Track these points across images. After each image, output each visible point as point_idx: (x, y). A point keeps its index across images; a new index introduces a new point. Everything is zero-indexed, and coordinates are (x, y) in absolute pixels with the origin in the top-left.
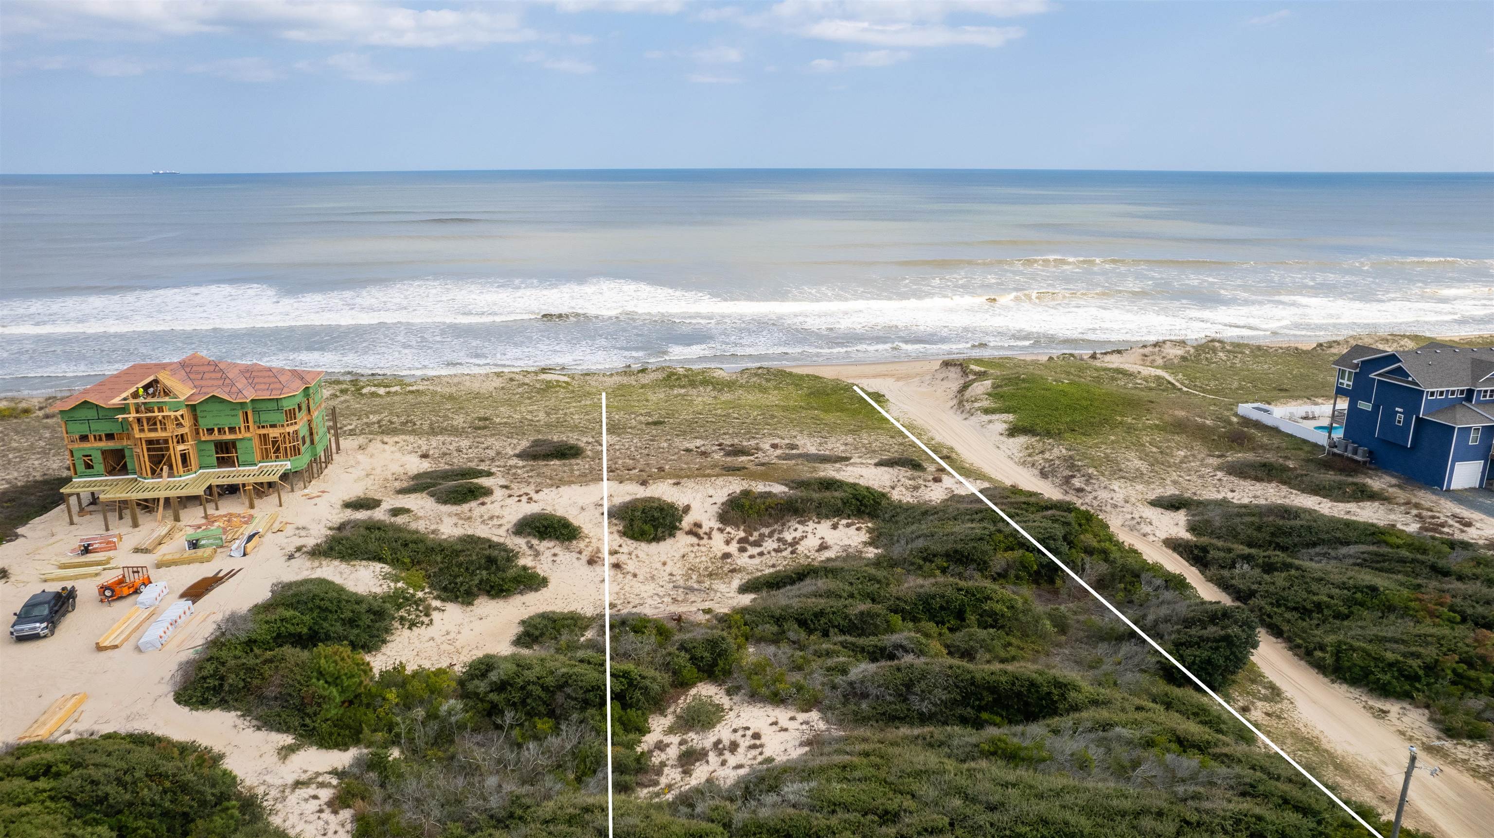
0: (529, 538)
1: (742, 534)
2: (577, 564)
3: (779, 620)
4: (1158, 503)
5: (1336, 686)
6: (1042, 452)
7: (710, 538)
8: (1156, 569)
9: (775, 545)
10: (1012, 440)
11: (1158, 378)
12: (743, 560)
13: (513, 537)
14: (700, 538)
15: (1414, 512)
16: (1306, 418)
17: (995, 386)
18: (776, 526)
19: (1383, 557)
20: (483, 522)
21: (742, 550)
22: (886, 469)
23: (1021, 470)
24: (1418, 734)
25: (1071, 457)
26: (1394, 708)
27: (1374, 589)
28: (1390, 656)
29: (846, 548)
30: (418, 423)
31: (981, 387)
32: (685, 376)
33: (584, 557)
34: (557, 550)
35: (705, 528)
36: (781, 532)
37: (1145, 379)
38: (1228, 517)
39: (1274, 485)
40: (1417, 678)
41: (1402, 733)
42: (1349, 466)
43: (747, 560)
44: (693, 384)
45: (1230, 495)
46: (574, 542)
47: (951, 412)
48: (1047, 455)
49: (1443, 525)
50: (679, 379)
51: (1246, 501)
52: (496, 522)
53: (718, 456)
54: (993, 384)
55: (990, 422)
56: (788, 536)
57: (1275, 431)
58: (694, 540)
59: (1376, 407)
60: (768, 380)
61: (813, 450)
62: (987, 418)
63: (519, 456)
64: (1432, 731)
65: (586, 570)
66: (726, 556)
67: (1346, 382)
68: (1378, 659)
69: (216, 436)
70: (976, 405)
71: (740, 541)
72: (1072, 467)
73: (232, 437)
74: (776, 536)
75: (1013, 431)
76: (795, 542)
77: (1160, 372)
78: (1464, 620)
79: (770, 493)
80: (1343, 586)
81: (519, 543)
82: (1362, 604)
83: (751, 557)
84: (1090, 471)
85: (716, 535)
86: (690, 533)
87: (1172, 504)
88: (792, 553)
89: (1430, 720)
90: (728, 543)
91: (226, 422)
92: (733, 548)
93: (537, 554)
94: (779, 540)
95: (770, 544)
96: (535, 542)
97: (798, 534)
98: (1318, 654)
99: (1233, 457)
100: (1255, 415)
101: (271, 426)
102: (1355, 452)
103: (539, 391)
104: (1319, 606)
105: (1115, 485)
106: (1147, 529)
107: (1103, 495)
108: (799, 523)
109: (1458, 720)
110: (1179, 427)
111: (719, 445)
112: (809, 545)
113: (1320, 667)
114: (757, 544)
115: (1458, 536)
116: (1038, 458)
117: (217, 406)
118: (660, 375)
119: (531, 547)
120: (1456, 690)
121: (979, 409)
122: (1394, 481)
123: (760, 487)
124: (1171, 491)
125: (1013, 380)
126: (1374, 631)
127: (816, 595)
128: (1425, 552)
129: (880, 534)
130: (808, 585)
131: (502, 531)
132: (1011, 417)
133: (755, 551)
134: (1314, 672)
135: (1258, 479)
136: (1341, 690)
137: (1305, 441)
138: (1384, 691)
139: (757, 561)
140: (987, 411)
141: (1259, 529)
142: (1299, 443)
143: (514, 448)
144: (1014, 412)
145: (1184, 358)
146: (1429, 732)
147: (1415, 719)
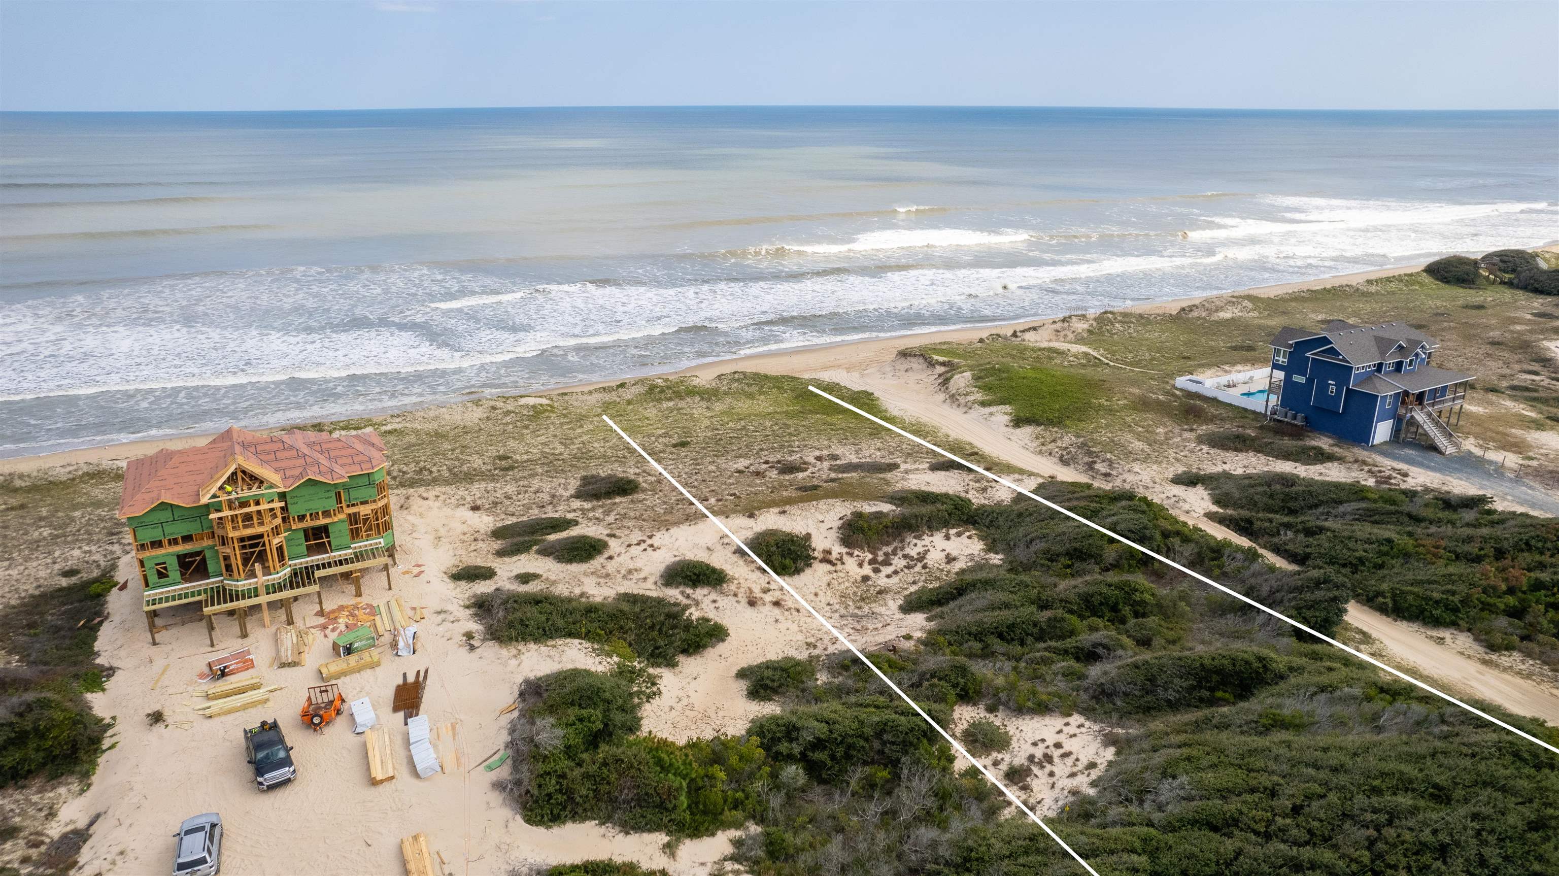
0: (681, 588)
1: (870, 556)
2: (739, 607)
3: (978, 636)
4: (1178, 480)
5: (1399, 623)
6: (1054, 441)
7: (843, 563)
8: (1226, 544)
9: (904, 562)
10: (1018, 431)
11: (1086, 354)
12: (881, 580)
13: (664, 589)
14: (834, 565)
15: (1366, 468)
16: (1229, 386)
17: (977, 378)
18: (895, 544)
19: (1375, 512)
20: (624, 577)
21: (876, 571)
22: (943, 473)
23: (1039, 458)
24: (1472, 653)
25: (1084, 444)
26: (1446, 634)
27: (1389, 541)
28: (1436, 595)
29: (971, 557)
30: (434, 469)
31: (962, 380)
32: (668, 388)
33: (744, 601)
34: (713, 596)
35: (834, 555)
36: (902, 549)
37: (1075, 356)
38: (1242, 489)
39: (1251, 454)
40: (1455, 610)
41: (1462, 654)
42: (1297, 433)
43: (886, 580)
44: (679, 395)
45: (1226, 467)
46: (725, 585)
47: (946, 407)
48: (1059, 443)
49: (1390, 477)
50: (662, 391)
51: (1240, 471)
52: (636, 576)
53: (773, 474)
54: (973, 375)
55: (991, 414)
56: (913, 552)
57: (1214, 401)
58: (829, 567)
59: (1310, 381)
60: (749, 385)
61: (855, 460)
62: (987, 410)
63: (578, 495)
64: (1481, 650)
65: (750, 612)
66: (865, 579)
67: (1281, 359)
68: (1428, 599)
69: (309, 523)
70: (971, 398)
71: (871, 562)
72: (1089, 453)
73: (327, 521)
74: (900, 554)
75: (1018, 422)
76: (921, 557)
77: (1084, 349)
78: (1458, 557)
79: (881, 513)
80: (1369, 541)
81: (673, 594)
82: (1386, 554)
83: (888, 576)
84: (1109, 456)
85: (846, 558)
86: (824, 560)
87: (1190, 480)
88: (924, 567)
89: (1476, 640)
90: (861, 565)
91: (319, 505)
92: (867, 570)
93: (697, 603)
94: (905, 556)
95: (898, 562)
96: (689, 591)
97: (919, 549)
98: (1381, 599)
99: (1204, 429)
100: (1193, 388)
101: (362, 503)
102: (1295, 418)
103: (531, 418)
104: (1361, 561)
105: (1137, 467)
106: (1186, 507)
107: (1130, 477)
108: (915, 537)
109: (1498, 638)
110: (1143, 405)
111: (767, 462)
112: (935, 558)
113: (1383, 610)
114: (887, 563)
115: (1403, 486)
116: (1052, 446)
117: (312, 490)
118: (642, 389)
119: (688, 597)
120: (1485, 614)
121: (974, 402)
122: (1331, 441)
123: (868, 508)
124: (1181, 469)
125: (993, 371)
126: (1410, 576)
127: (993, 608)
128: (1394, 502)
129: (994, 540)
130: (976, 600)
131: (649, 584)
132: (1008, 408)
133: (888, 570)
134: (1378, 614)
135: (1237, 450)
136: (1403, 625)
137: (1245, 410)
138: (1437, 623)
139: (895, 580)
140: (983, 404)
141: (1271, 496)
142: (1244, 412)
143: (566, 489)
144: (1010, 403)
145: (1089, 331)
146: (1478, 650)
147: (1464, 641)
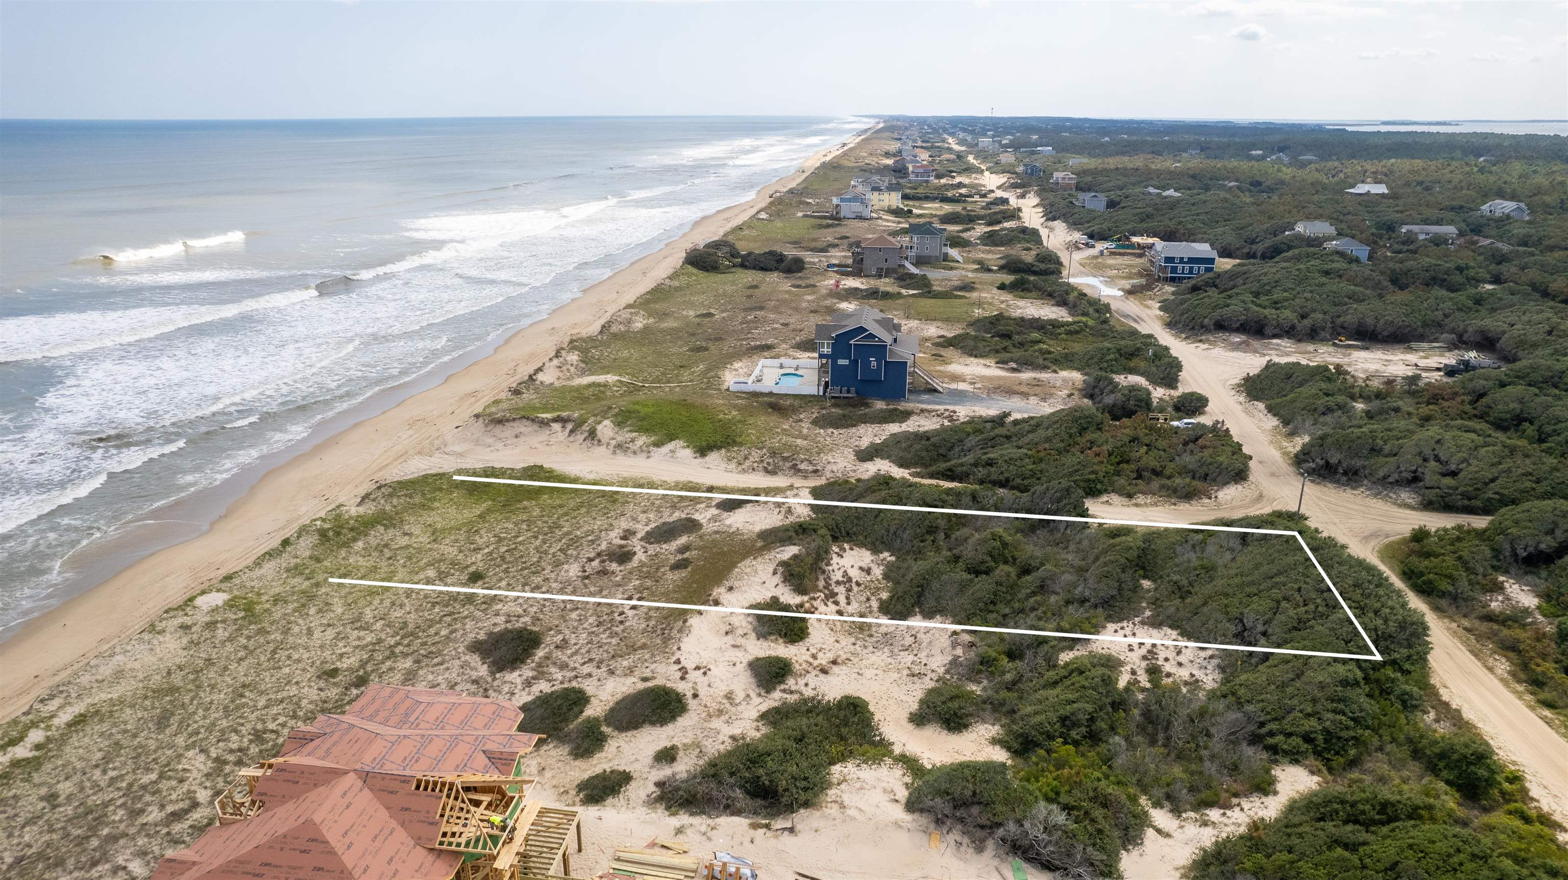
0: (779, 688)
1: (822, 594)
2: (823, 680)
4: (861, 459)
6: (746, 458)
7: (816, 609)
9: (843, 588)
10: (709, 459)
11: (618, 382)
13: (769, 696)
14: (813, 613)
15: (934, 414)
17: (620, 424)
18: (821, 577)
20: (734, 705)
21: (836, 603)
25: (773, 453)
29: (875, 563)
31: (608, 430)
32: (340, 528)
33: (818, 673)
34: (800, 681)
35: (806, 605)
36: (830, 578)
37: (613, 386)
39: (863, 426)
40: (1102, 482)
41: (1124, 505)
42: (860, 403)
43: (850, 607)
44: (359, 532)
46: (793, 668)
47: (623, 458)
48: (752, 459)
50: (337, 534)
52: (738, 697)
54: (613, 422)
55: (672, 451)
56: (839, 577)
59: (854, 362)
60: (409, 496)
61: (646, 528)
62: (665, 449)
63: (499, 668)
65: (833, 679)
67: (825, 349)
70: (638, 443)
71: (828, 599)
72: (784, 459)
74: (833, 583)
75: (701, 452)
76: (848, 579)
77: (607, 378)
79: (794, 556)
81: (781, 696)
83: (849, 603)
84: (801, 456)
85: (814, 604)
86: (806, 613)
87: (866, 457)
88: (858, 584)
90: (826, 604)
92: (833, 606)
93: (800, 693)
94: (838, 583)
95: (840, 590)
97: (839, 573)
99: (804, 417)
102: (849, 392)
105: (827, 459)
106: (895, 474)
107: (833, 468)
108: (827, 566)
111: (590, 559)
112: (856, 574)
114: (834, 594)
115: (961, 420)
116: (748, 463)
118: (312, 540)
119: (790, 692)
121: (646, 446)
122: (882, 402)
123: (784, 556)
124: (849, 450)
127: (963, 586)
129: (869, 545)
130: (943, 587)
131: (758, 699)
132: (681, 442)
133: (842, 599)
135: (853, 425)
137: (802, 395)
138: (1099, 493)
139: (854, 604)
140: (658, 444)
142: (804, 398)
143: (473, 668)
144: (678, 438)
145: (585, 361)
146: (1125, 500)
147: (1115, 498)
